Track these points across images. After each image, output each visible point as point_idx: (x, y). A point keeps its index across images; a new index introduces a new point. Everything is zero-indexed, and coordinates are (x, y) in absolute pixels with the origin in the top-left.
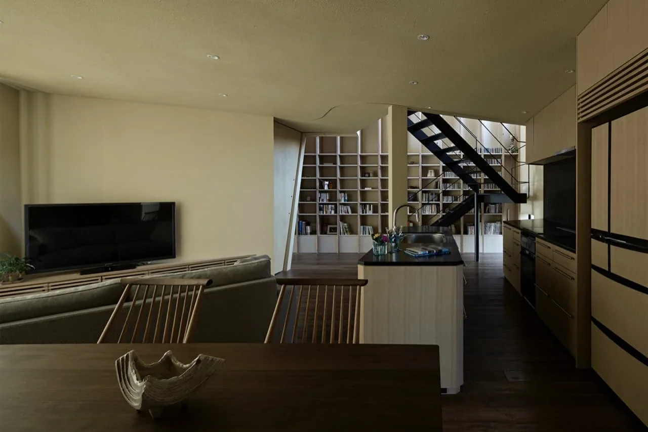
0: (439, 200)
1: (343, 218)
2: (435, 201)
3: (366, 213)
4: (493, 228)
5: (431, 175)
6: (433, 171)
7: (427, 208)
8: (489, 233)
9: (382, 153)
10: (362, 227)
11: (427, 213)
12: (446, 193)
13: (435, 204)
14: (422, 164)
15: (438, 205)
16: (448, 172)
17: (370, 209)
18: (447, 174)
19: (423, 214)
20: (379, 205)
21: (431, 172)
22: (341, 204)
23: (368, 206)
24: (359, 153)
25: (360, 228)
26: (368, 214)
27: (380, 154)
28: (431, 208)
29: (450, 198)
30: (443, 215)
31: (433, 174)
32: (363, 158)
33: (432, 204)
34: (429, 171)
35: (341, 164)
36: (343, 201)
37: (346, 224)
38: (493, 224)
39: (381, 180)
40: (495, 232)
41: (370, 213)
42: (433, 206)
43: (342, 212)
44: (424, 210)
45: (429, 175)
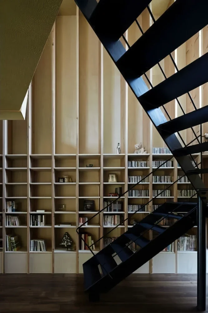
0: (122, 210)
1: (11, 232)
2: (119, 211)
3: (37, 225)
4: (186, 243)
5: (112, 180)
6: (114, 176)
7: (108, 219)
8: (181, 249)
9: (56, 153)
10: (32, 241)
11: (109, 226)
12: (131, 202)
13: (117, 214)
14: (104, 166)
15: (122, 216)
16: (133, 177)
17: (42, 221)
18: (132, 178)
19: (105, 226)
20: (53, 216)
21: (112, 177)
22: (7, 214)
23: (39, 217)
24: (30, 153)
25: (30, 243)
26: (39, 226)
27: (55, 154)
28: (113, 219)
29: (136, 208)
30: (129, 228)
31: (115, 180)
32: (35, 161)
33: (114, 214)
34: (110, 176)
35: (9, 167)
36: (10, 211)
37: (13, 238)
38: (186, 238)
39: (56, 186)
40: (188, 248)
41: (41, 225)
42: (116, 216)
43: (9, 224)
44: (105, 222)
45: (110, 180)
